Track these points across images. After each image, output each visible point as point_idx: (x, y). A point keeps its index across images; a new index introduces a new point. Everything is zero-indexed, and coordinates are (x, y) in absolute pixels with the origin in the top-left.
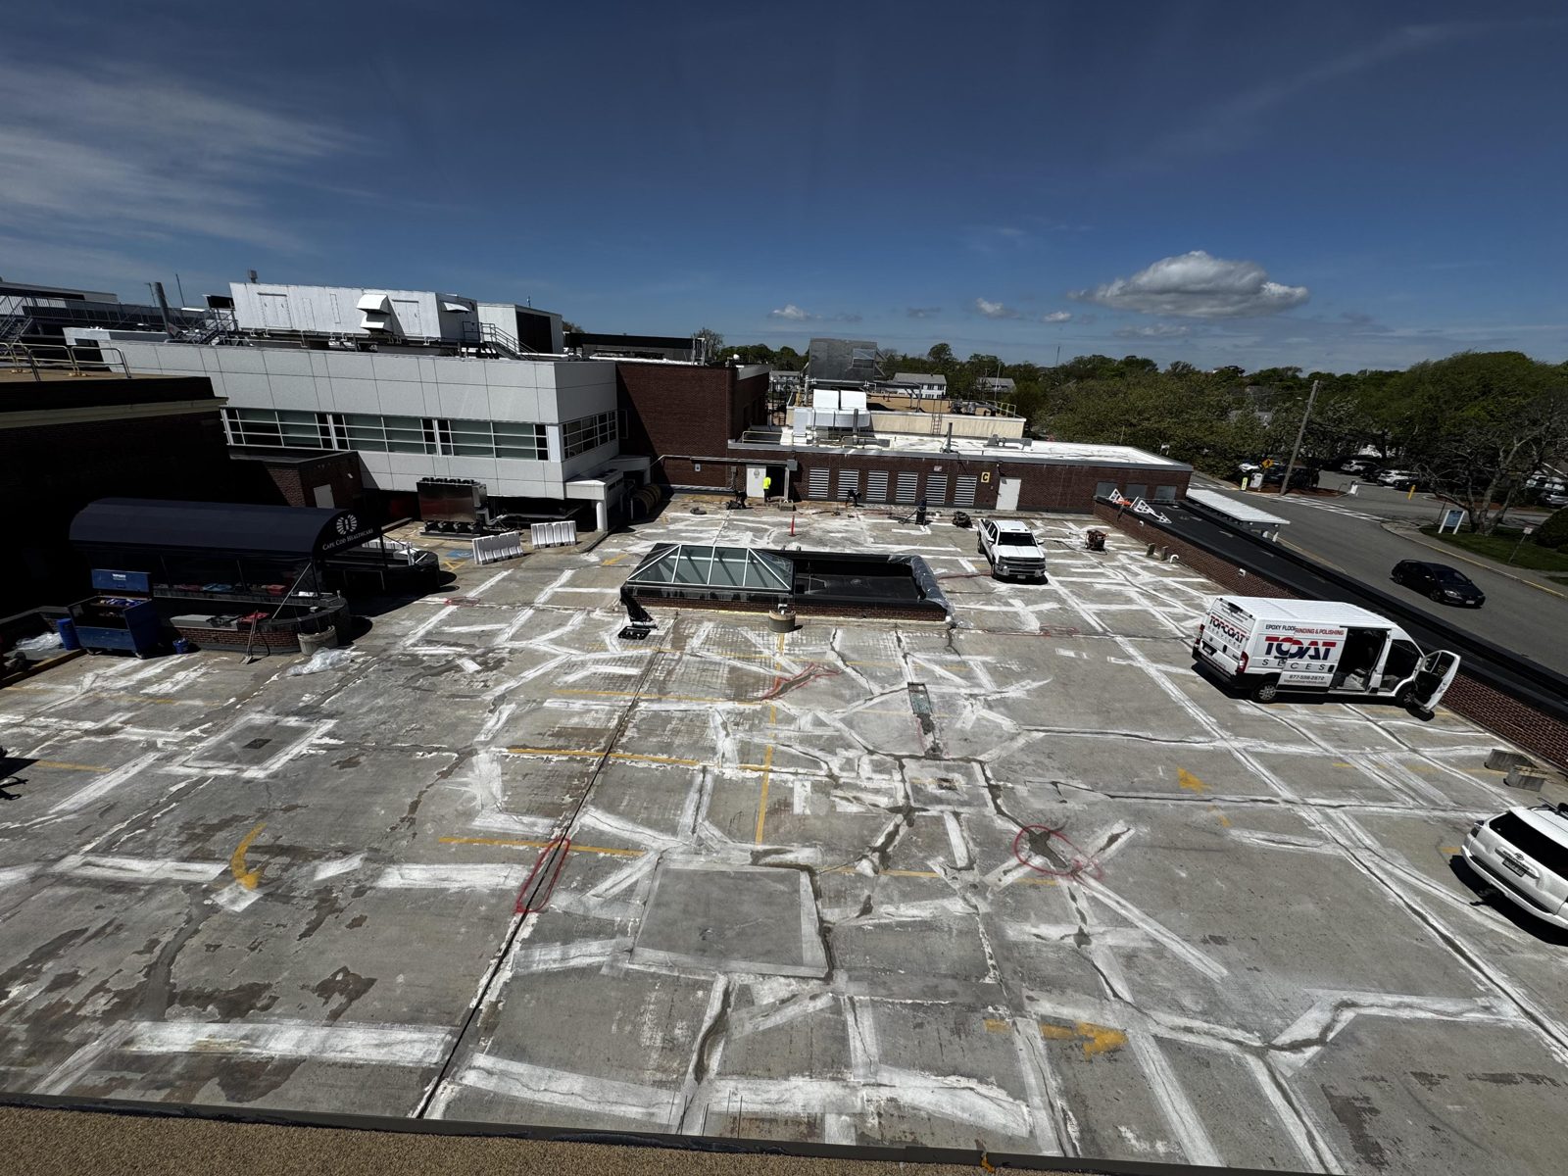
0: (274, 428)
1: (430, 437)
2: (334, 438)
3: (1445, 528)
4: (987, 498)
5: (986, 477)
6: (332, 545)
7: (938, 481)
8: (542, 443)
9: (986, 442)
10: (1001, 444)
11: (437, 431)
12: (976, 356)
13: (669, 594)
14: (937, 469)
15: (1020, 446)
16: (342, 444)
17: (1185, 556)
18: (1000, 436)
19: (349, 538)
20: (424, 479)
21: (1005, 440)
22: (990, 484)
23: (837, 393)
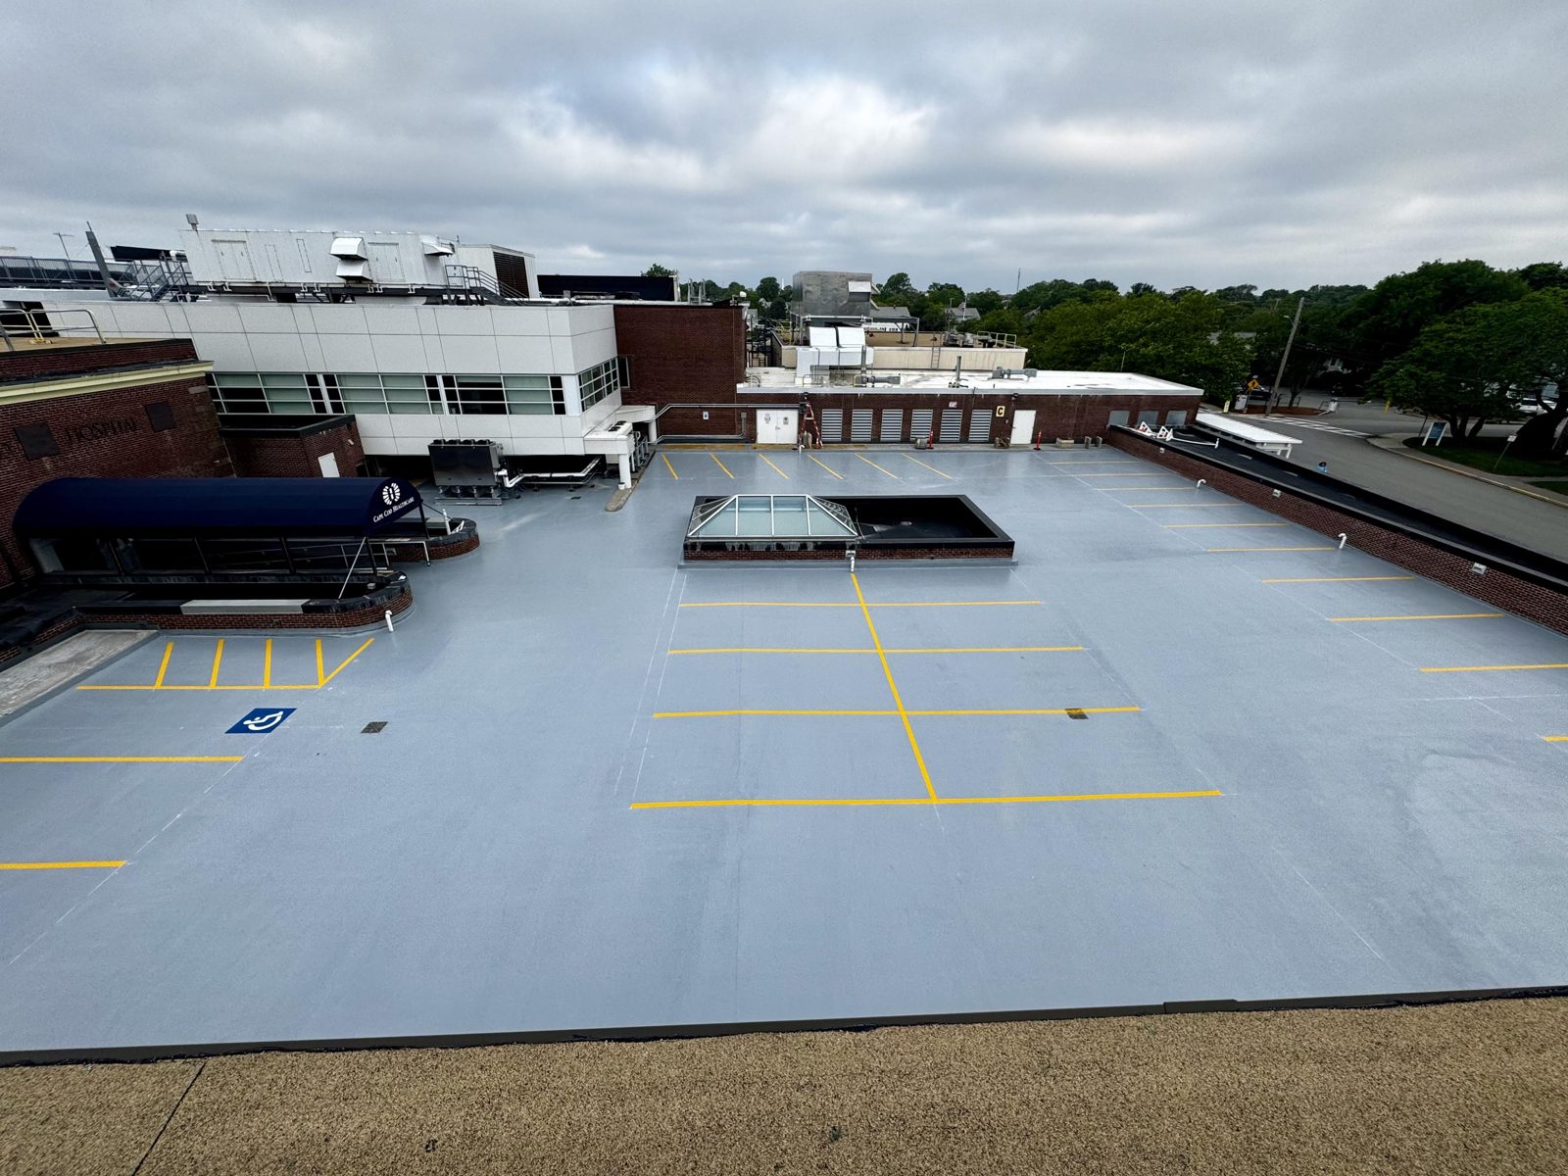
0: (258, 393)
1: (435, 395)
2: (327, 401)
3: (1429, 440)
4: (1001, 432)
5: (1001, 411)
6: (381, 516)
7: (952, 418)
8: (558, 396)
9: (991, 375)
10: (1006, 376)
11: (442, 388)
12: (935, 285)
13: (733, 548)
14: (953, 404)
15: (1025, 377)
16: (337, 407)
17: (1212, 480)
18: (1005, 368)
19: (395, 508)
20: (436, 442)
21: (1010, 373)
22: (1005, 418)
23: (833, 330)
